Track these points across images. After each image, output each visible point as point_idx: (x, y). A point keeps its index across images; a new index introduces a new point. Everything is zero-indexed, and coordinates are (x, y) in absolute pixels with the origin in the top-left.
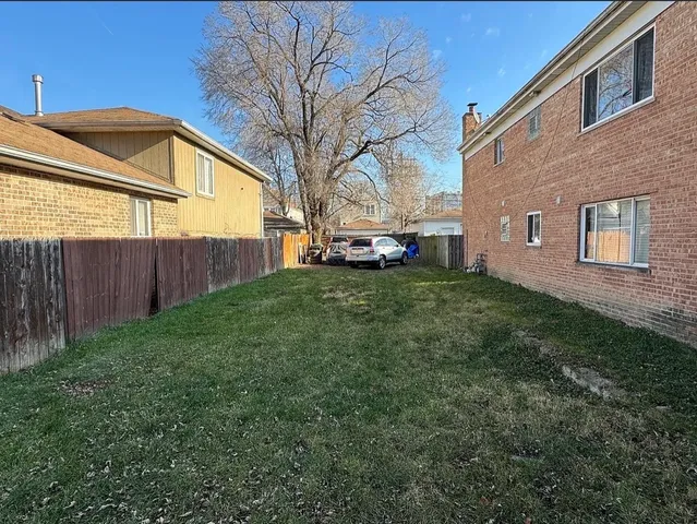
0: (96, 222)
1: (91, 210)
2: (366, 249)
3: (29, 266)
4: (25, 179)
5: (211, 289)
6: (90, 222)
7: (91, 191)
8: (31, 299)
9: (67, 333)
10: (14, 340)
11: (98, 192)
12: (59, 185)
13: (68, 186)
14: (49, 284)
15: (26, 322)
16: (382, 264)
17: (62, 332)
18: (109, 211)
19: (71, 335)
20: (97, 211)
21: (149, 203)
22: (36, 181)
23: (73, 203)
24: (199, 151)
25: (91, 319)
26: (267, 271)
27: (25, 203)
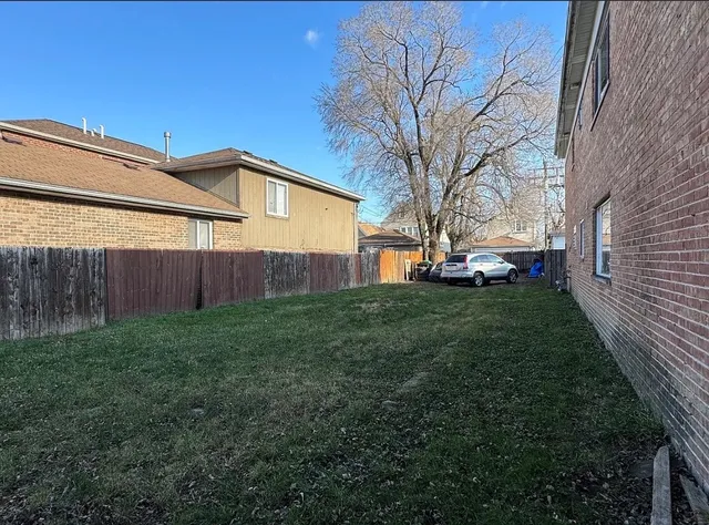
0: (153, 238)
1: (149, 229)
2: (460, 265)
3: (77, 266)
4: (92, 208)
5: (268, 295)
6: (149, 238)
7: (150, 215)
8: (78, 288)
9: (107, 314)
10: (62, 314)
11: (155, 215)
12: (120, 211)
13: (129, 212)
14: (94, 279)
15: (73, 303)
16: (479, 281)
17: (103, 313)
18: (168, 229)
19: (111, 316)
20: (155, 229)
21: (211, 223)
22: (102, 209)
23: (132, 224)
24: (269, 179)
25: (131, 306)
26: (353, 285)
27: (91, 225)
